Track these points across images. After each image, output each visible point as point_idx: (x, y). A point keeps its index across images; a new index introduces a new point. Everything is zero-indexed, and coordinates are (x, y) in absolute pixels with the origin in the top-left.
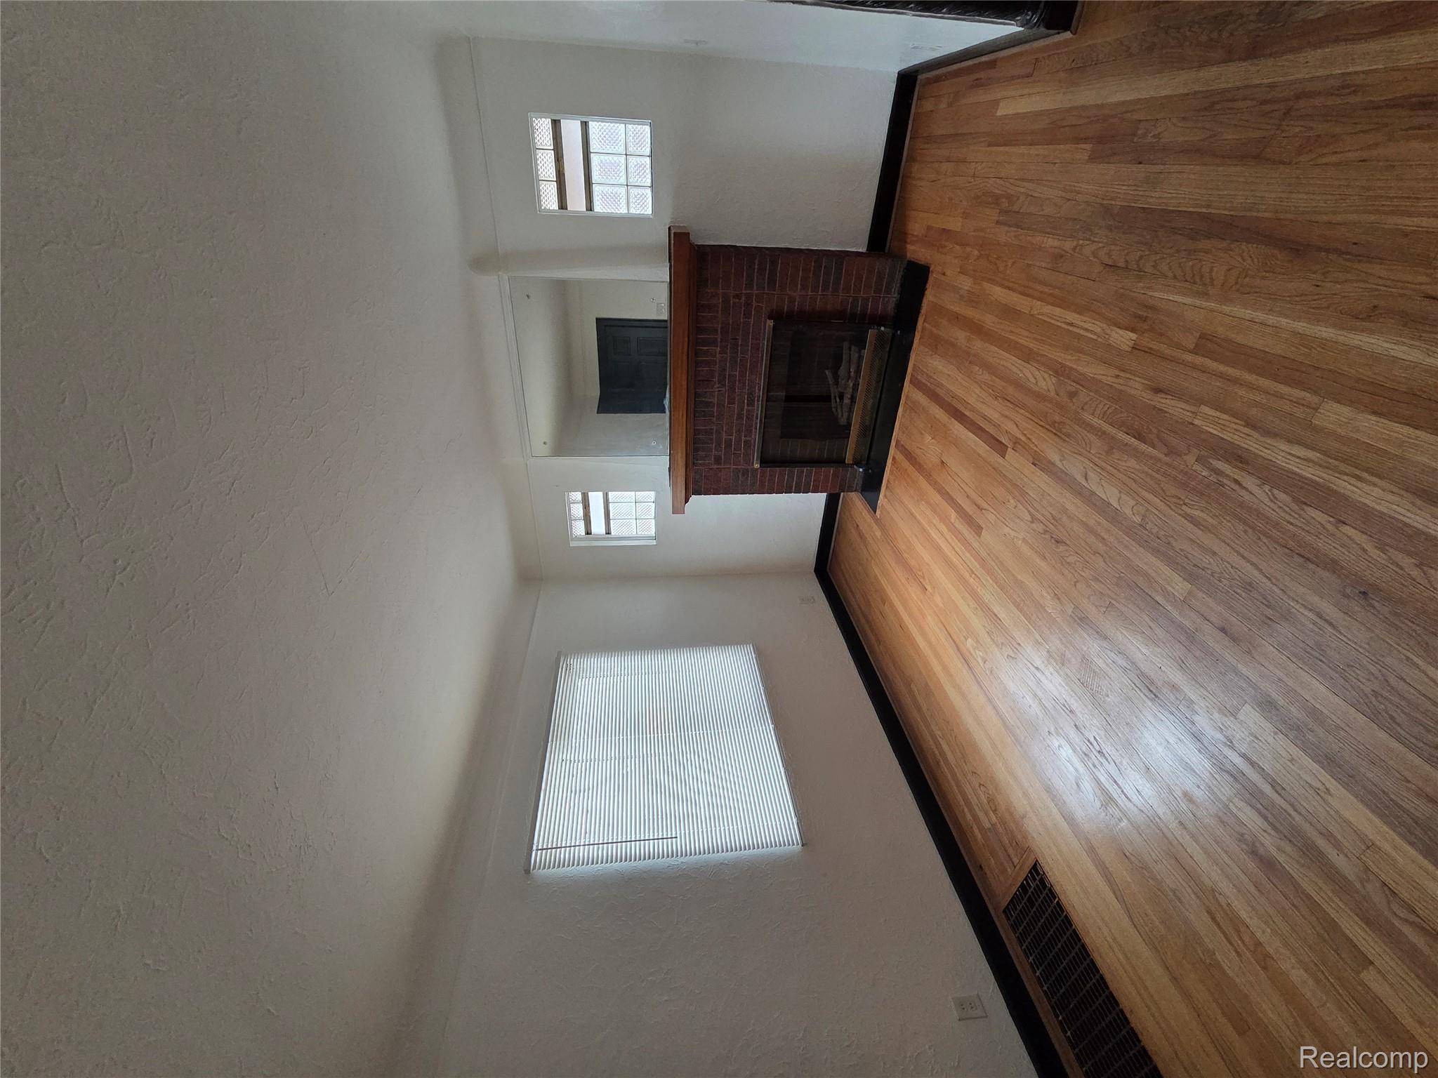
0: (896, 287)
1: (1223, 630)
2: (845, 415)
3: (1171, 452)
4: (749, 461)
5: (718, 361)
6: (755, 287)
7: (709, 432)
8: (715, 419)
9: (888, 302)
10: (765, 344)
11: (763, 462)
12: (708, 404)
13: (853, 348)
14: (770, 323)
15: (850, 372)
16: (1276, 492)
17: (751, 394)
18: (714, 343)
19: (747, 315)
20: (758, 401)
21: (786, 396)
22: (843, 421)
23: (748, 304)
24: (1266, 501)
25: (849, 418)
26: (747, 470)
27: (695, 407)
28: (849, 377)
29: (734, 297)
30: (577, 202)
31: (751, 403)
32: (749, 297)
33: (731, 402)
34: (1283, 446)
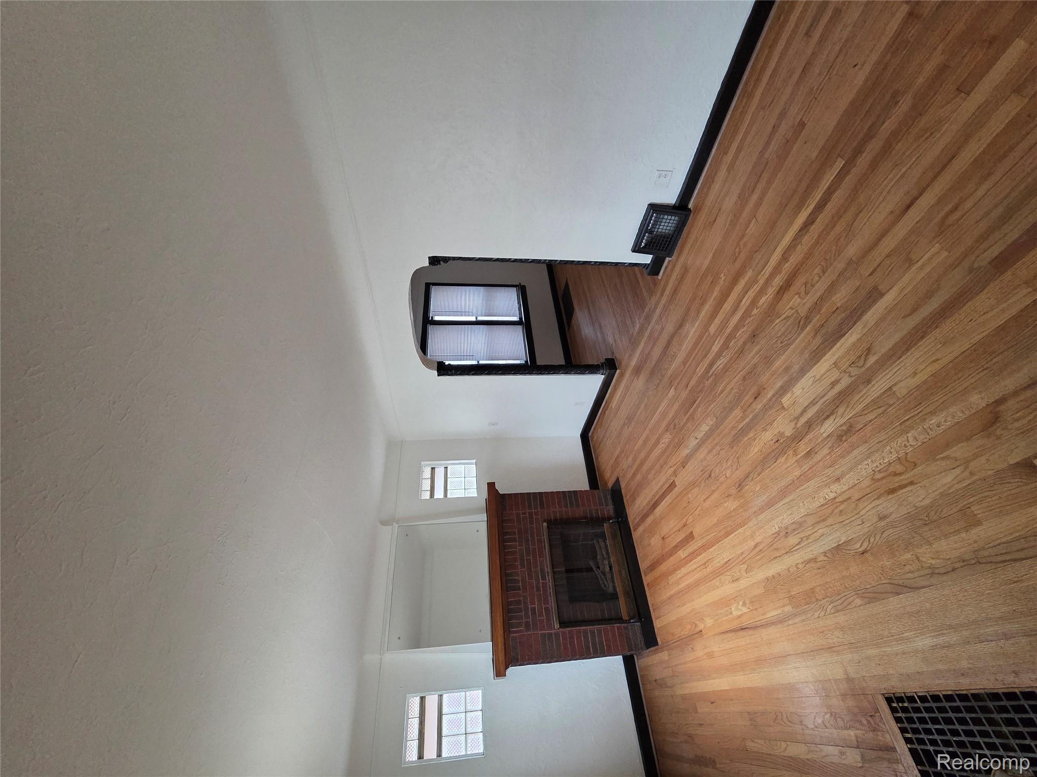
0: (610, 502)
1: (756, 398)
2: (611, 585)
3: (701, 391)
4: (550, 627)
5: (518, 551)
6: (533, 508)
7: (518, 602)
8: (521, 591)
9: (609, 510)
10: (545, 537)
11: (563, 624)
12: (516, 581)
13: (600, 540)
14: (545, 524)
15: (603, 555)
16: (723, 355)
17: (542, 571)
18: (514, 540)
19: (531, 523)
20: (548, 576)
21: (566, 570)
22: (611, 590)
23: (531, 517)
24: (724, 359)
25: (614, 587)
26: (551, 634)
27: (506, 584)
28: (604, 558)
29: (522, 514)
30: (439, 494)
31: (544, 578)
32: (531, 514)
33: (530, 577)
34: (714, 347)
